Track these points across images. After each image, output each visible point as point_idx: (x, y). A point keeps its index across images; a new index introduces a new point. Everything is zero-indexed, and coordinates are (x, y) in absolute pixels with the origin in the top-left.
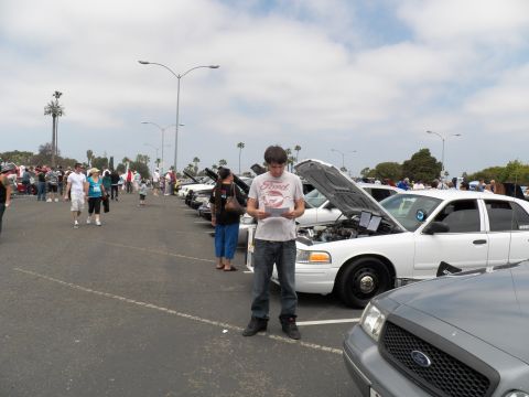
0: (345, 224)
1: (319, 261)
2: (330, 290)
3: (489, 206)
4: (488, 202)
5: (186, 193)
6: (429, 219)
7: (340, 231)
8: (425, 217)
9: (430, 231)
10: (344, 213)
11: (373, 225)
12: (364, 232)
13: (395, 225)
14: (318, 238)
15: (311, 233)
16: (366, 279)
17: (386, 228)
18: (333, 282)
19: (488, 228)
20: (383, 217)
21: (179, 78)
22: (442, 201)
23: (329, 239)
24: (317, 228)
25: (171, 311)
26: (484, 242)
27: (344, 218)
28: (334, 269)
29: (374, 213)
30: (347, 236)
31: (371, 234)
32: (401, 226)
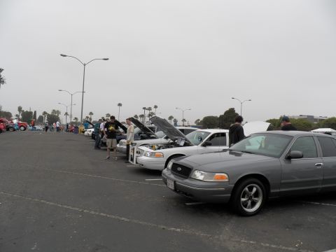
0: (172, 144)
1: (159, 156)
2: (163, 168)
5: (90, 133)
6: (204, 141)
7: (168, 146)
11: (182, 143)
12: (178, 146)
13: (190, 143)
14: (159, 149)
15: (156, 147)
17: (186, 145)
20: (186, 140)
21: (85, 65)
22: (210, 133)
24: (159, 145)
27: (171, 141)
28: (164, 159)
29: (183, 138)
30: (172, 147)
31: (181, 146)
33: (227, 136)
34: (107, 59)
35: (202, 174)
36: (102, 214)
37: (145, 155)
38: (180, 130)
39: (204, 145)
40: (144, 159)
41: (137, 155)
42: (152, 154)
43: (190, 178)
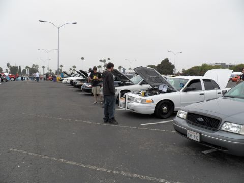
1: (149, 102)
2: (153, 112)
4: (204, 80)
6: (185, 87)
7: (151, 92)
8: (183, 86)
9: (185, 91)
10: (151, 86)
11: (165, 90)
12: (161, 92)
13: (174, 89)
16: (165, 108)
17: (168, 91)
18: (154, 110)
19: (204, 89)
20: (169, 86)
21: (58, 28)
22: (188, 80)
23: (150, 95)
26: (203, 94)
28: (154, 105)
30: (156, 94)
31: (164, 92)
32: (176, 89)
33: (202, 82)
34: (76, 23)
36: (135, 175)
37: (136, 102)
41: (128, 101)
42: (143, 101)
43: (220, 130)
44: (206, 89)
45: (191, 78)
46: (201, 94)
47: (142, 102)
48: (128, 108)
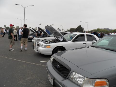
0: (56, 40)
2: (51, 54)
3: (87, 36)
4: (87, 35)
6: (73, 39)
7: (55, 41)
10: (57, 38)
12: (60, 41)
15: (48, 42)
16: (59, 51)
17: (64, 41)
18: (52, 52)
19: (87, 41)
20: (64, 38)
21: (25, 8)
22: (76, 35)
23: (52, 43)
24: (50, 41)
25: (15, 59)
27: (56, 39)
28: (52, 49)
29: (62, 37)
32: (67, 40)
33: (86, 36)
35: (80, 78)
37: (41, 47)
38: (61, 33)
39: (74, 41)
40: (41, 49)
41: (38, 46)
43: (68, 79)
44: (88, 41)
45: (78, 34)
46: (84, 44)
47: (44, 47)
48: (37, 51)
